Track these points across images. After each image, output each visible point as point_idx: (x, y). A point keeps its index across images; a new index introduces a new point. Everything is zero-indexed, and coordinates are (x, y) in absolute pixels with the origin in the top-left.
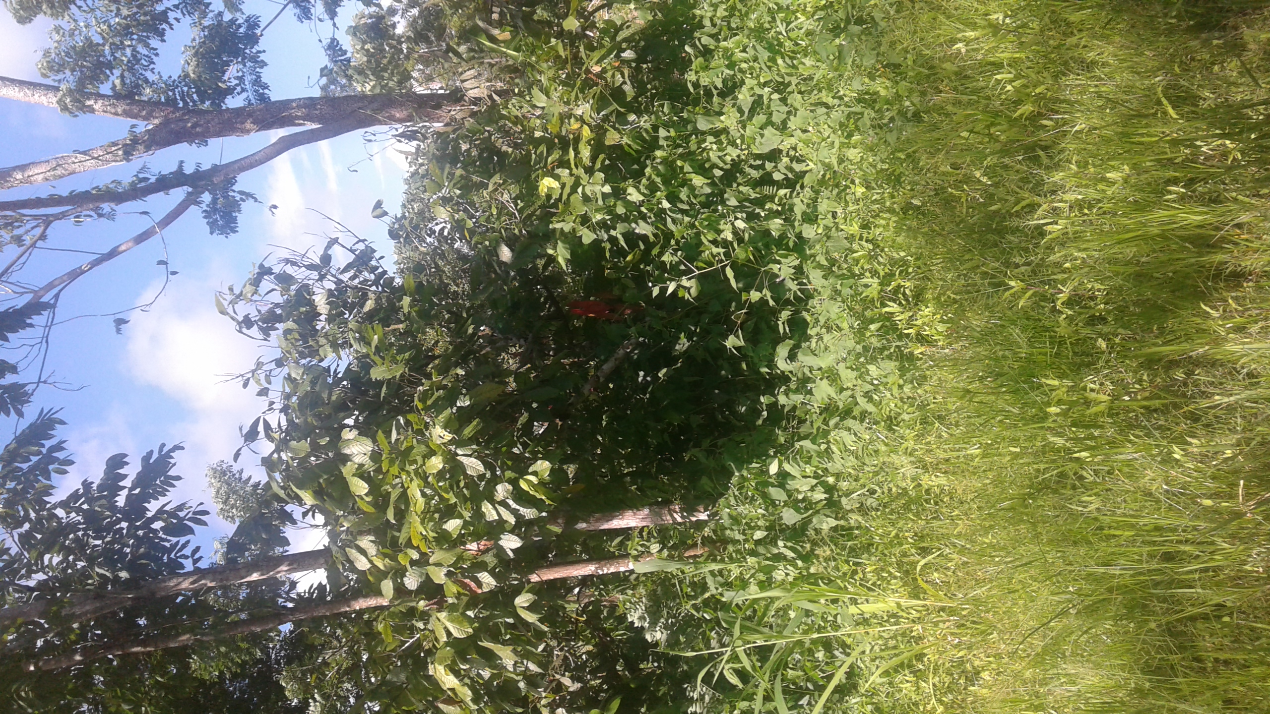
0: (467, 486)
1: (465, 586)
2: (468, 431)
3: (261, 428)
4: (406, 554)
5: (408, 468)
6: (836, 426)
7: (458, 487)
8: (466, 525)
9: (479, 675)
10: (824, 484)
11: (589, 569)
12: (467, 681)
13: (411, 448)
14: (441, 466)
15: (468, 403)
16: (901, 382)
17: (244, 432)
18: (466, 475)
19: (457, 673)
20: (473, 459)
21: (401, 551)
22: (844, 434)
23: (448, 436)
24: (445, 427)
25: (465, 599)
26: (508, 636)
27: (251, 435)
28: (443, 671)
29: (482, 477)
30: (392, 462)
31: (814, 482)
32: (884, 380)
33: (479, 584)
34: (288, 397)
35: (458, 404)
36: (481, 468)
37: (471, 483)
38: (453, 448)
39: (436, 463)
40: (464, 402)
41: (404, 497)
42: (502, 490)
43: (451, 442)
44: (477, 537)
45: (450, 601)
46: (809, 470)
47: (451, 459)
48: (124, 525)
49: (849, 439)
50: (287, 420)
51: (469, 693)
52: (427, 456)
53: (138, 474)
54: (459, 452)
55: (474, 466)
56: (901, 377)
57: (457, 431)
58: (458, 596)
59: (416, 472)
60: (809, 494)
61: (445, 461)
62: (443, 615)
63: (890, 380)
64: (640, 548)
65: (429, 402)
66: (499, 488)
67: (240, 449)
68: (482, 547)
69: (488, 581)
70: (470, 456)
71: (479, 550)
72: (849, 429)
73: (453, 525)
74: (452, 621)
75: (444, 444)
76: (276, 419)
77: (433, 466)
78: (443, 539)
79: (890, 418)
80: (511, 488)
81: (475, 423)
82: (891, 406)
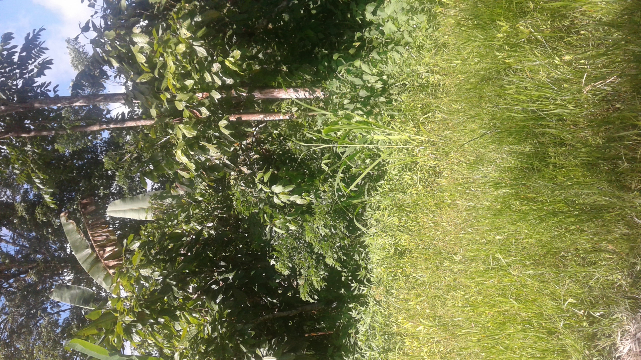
0: (197, 63)
1: (194, 113)
2: (200, 34)
3: (90, 25)
4: (164, 95)
5: (167, 50)
6: (392, 50)
7: (193, 63)
8: (195, 83)
9: (199, 159)
10: (382, 80)
11: (260, 117)
12: (193, 161)
13: (169, 39)
14: (184, 49)
15: (200, 19)
16: (427, 27)
17: (82, 26)
18: (197, 56)
19: (188, 156)
20: (201, 48)
21: (162, 93)
22: (395, 54)
23: (189, 35)
24: (188, 29)
25: (194, 120)
26: (215, 142)
27: (86, 29)
28: (180, 154)
29: (206, 58)
30: (159, 46)
31: (378, 78)
32: (419, 25)
33: (201, 114)
34: (105, 10)
35: (195, 20)
36: (205, 53)
37: (200, 62)
38: (191, 41)
39: (182, 48)
40: (198, 19)
41: (164, 66)
42: (216, 67)
43: (191, 38)
44: (202, 90)
45: (186, 120)
46: (375, 71)
47: (190, 47)
48: (18, 71)
49: (397, 56)
50: (104, 23)
51: (194, 166)
52: (176, 45)
53: (23, 45)
54: (194, 43)
55: (202, 52)
56: (428, 24)
57: (194, 33)
58: (190, 118)
59: (171, 53)
60: (374, 84)
61: (187, 48)
62: (181, 126)
63: (422, 25)
64: (286, 109)
65: (180, 16)
66: (215, 65)
67: (79, 35)
68: (204, 96)
69: (205, 112)
70: (200, 46)
71: (203, 97)
72: (398, 52)
73: (189, 83)
74: (186, 129)
75: (187, 39)
76: (99, 22)
77: (180, 49)
78: (183, 89)
79: (419, 46)
80: (220, 66)
81: (203, 29)
82: (420, 40)
